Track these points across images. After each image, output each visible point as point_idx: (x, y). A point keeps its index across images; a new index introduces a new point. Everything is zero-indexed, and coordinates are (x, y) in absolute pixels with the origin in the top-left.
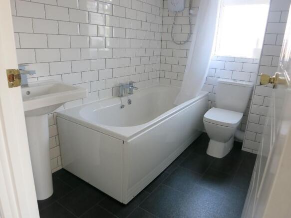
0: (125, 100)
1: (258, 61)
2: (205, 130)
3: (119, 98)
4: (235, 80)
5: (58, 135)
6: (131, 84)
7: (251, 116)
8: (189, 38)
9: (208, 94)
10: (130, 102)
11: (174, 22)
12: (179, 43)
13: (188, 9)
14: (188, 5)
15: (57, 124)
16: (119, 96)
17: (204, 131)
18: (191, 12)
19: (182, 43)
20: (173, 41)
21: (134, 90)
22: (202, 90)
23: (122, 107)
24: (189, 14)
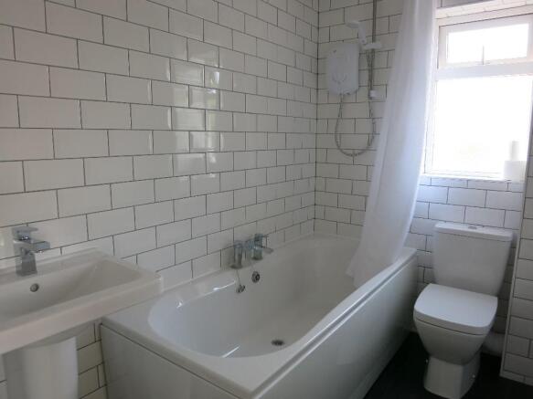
0: (245, 273)
1: (521, 187)
2: (415, 326)
3: (234, 271)
4: (472, 226)
5: (103, 363)
6: (258, 239)
7: (515, 303)
8: (370, 143)
9: (416, 253)
10: (256, 278)
11: (340, 115)
12: (351, 152)
13: (366, 89)
14: (365, 81)
15: (100, 340)
16: (233, 267)
17: (413, 330)
18: (373, 94)
19: (356, 152)
20: (339, 148)
21: (263, 254)
22: (405, 245)
23: (241, 289)
24: (371, 98)
